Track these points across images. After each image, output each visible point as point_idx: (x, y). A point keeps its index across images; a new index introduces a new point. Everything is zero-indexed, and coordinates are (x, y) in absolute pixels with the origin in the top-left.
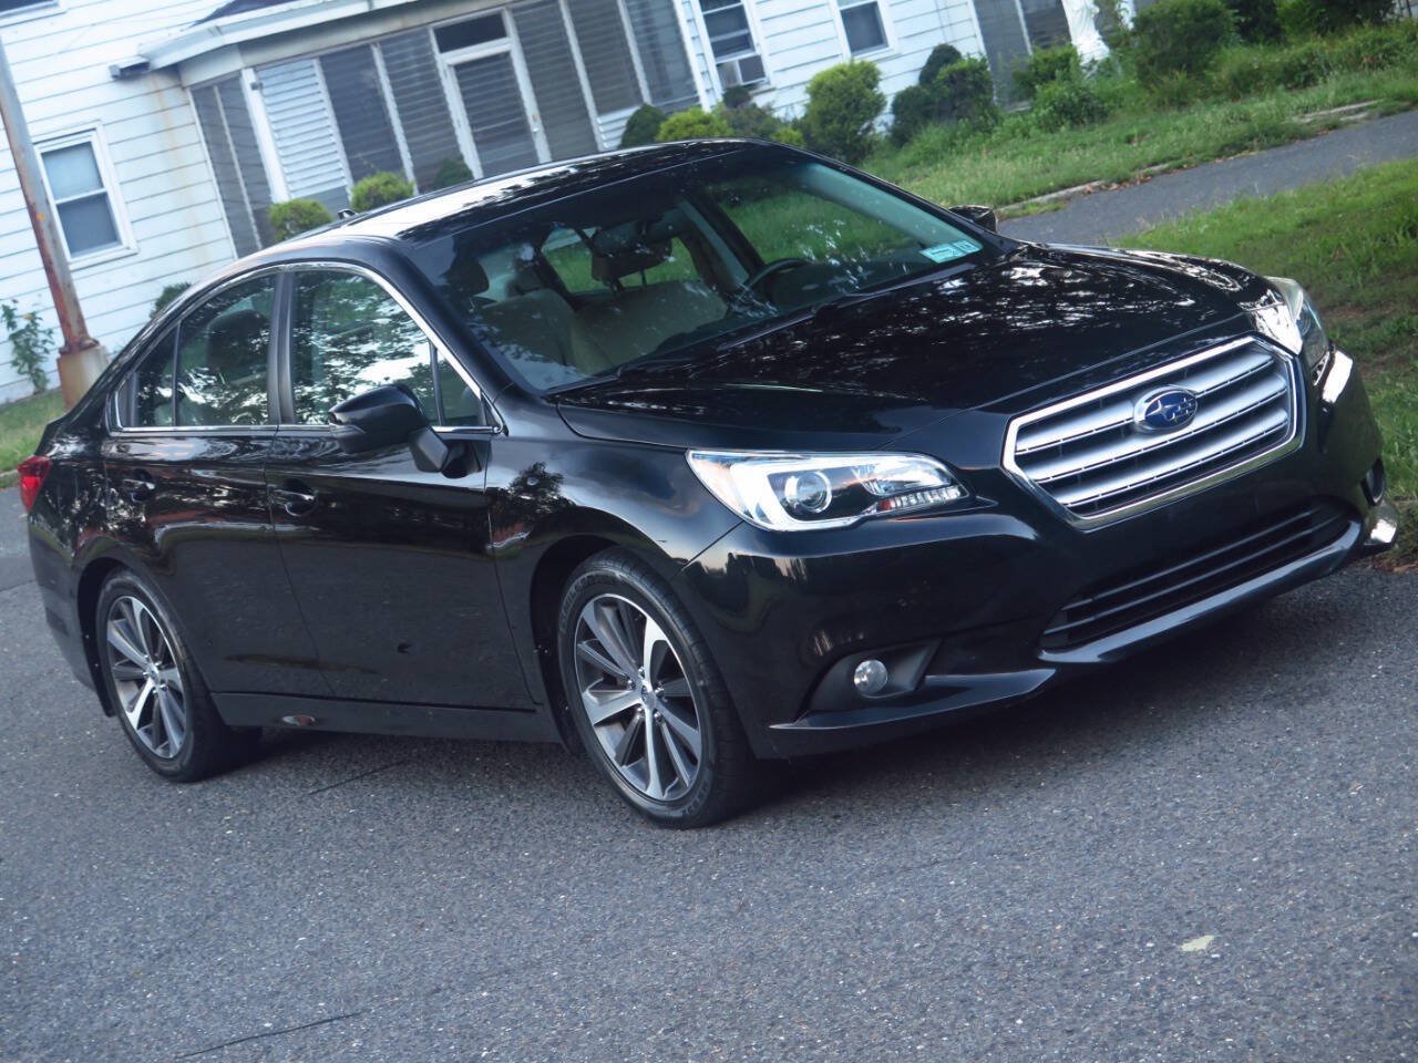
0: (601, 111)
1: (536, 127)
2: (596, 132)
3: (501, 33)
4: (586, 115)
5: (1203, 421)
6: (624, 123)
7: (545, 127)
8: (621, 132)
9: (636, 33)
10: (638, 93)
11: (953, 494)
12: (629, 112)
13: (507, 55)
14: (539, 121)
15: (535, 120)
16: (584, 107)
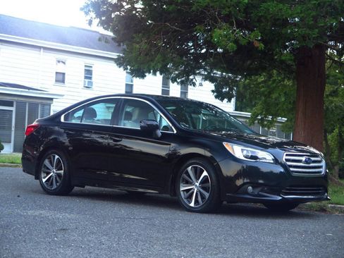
1: (13, 129)
3: (12, 106)
5: (312, 165)
11: (272, 162)
13: (12, 111)
15: (13, 127)
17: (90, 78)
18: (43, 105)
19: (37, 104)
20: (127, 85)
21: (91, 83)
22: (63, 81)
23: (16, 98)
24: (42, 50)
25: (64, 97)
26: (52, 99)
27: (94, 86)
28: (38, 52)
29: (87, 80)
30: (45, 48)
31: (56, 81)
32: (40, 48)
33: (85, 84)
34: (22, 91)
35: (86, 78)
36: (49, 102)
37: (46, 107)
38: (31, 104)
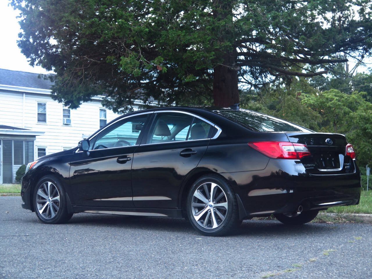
0: (15, 164)
2: (13, 168)
4: (12, 164)
6: (19, 168)
7: (3, 164)
8: (18, 169)
9: (25, 153)
10: (23, 162)
12: (20, 166)
14: (2, 163)
15: (2, 162)
16: (12, 163)
17: (69, 116)
18: (28, 142)
19: (22, 141)
20: (101, 120)
21: (69, 121)
22: (44, 120)
23: (3, 137)
24: (24, 95)
25: (44, 134)
26: (34, 136)
27: (72, 122)
28: (21, 97)
29: (65, 119)
30: (27, 94)
31: (39, 120)
32: (22, 93)
33: (64, 122)
34: (7, 131)
35: (64, 116)
36: (32, 139)
37: (30, 143)
38: (15, 142)
